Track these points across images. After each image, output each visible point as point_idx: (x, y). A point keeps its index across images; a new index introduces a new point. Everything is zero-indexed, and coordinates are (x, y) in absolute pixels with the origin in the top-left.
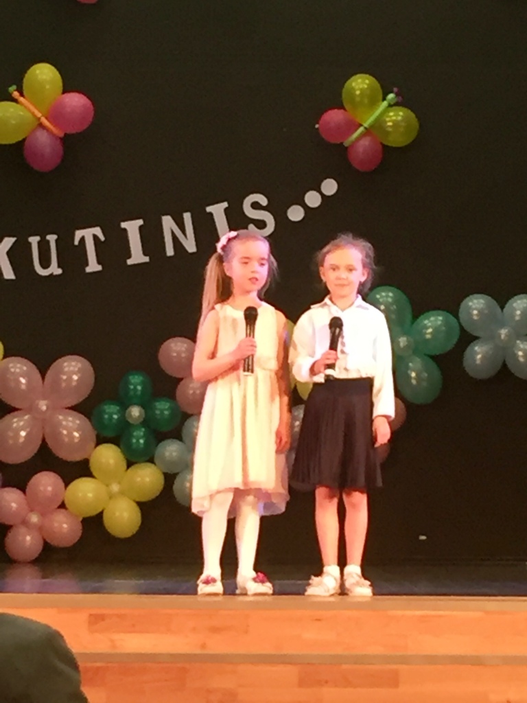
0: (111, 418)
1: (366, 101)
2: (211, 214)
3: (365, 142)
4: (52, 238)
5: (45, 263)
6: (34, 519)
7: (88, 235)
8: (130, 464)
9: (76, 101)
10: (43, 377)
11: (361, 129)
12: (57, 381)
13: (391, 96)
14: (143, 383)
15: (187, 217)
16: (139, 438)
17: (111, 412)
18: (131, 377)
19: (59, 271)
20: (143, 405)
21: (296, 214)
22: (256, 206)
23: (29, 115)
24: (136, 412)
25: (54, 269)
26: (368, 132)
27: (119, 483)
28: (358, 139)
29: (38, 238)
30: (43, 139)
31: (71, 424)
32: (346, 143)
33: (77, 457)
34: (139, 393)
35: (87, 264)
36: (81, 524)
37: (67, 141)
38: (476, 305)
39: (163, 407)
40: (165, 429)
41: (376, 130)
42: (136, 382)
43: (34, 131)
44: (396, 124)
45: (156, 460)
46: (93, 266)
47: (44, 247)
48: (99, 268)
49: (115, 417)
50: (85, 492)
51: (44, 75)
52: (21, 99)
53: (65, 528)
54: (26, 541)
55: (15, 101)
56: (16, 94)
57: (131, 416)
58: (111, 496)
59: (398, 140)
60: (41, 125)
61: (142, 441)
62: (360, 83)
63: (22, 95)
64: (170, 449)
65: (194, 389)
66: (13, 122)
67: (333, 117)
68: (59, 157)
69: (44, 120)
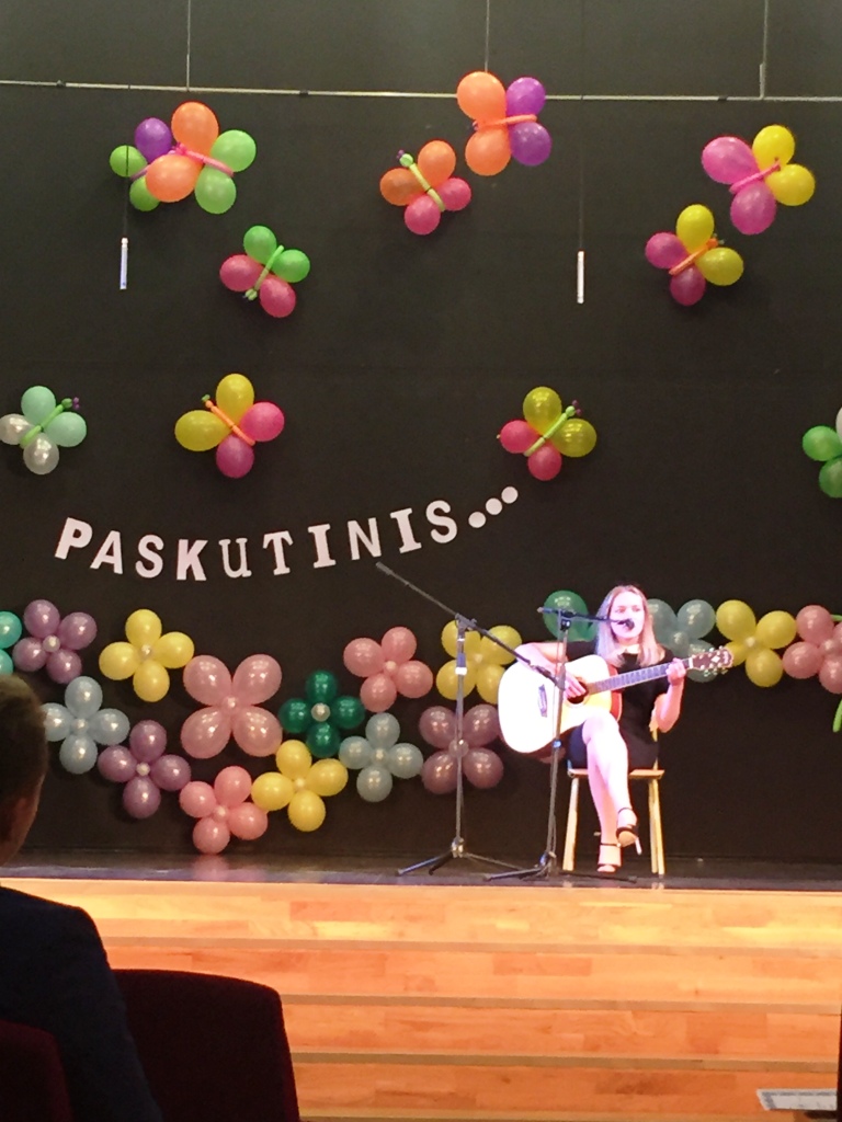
0: (297, 715)
1: (546, 413)
2: (395, 520)
3: (544, 454)
4: (242, 542)
5: (235, 566)
6: (222, 812)
7: (277, 539)
8: (315, 760)
9: (268, 411)
10: (232, 675)
11: (541, 440)
12: (245, 680)
13: (570, 408)
14: (328, 682)
15: (372, 522)
16: (324, 735)
17: (297, 709)
18: (317, 676)
19: (248, 574)
20: (331, 702)
21: (477, 520)
22: (438, 512)
23: (222, 423)
24: (321, 710)
25: (244, 572)
26: (547, 443)
27: (305, 778)
28: (539, 448)
29: (228, 542)
30: (234, 446)
31: (258, 721)
32: (528, 453)
33: (263, 753)
34: (325, 691)
35: (276, 567)
36: (266, 818)
39: (347, 706)
40: (349, 726)
41: (555, 440)
42: (322, 681)
43: (227, 437)
44: (575, 436)
45: (340, 757)
46: (281, 569)
47: (234, 549)
48: (287, 571)
49: (301, 714)
50: (271, 786)
51: (236, 386)
52: (214, 408)
53: (251, 822)
54: (213, 834)
55: (209, 410)
56: (209, 404)
57: (316, 712)
58: (297, 791)
59: (577, 450)
60: (234, 434)
61: (327, 738)
62: (541, 396)
63: (215, 404)
64: (354, 746)
65: (378, 688)
66: (206, 430)
67: (514, 428)
68: (250, 464)
69: (236, 429)
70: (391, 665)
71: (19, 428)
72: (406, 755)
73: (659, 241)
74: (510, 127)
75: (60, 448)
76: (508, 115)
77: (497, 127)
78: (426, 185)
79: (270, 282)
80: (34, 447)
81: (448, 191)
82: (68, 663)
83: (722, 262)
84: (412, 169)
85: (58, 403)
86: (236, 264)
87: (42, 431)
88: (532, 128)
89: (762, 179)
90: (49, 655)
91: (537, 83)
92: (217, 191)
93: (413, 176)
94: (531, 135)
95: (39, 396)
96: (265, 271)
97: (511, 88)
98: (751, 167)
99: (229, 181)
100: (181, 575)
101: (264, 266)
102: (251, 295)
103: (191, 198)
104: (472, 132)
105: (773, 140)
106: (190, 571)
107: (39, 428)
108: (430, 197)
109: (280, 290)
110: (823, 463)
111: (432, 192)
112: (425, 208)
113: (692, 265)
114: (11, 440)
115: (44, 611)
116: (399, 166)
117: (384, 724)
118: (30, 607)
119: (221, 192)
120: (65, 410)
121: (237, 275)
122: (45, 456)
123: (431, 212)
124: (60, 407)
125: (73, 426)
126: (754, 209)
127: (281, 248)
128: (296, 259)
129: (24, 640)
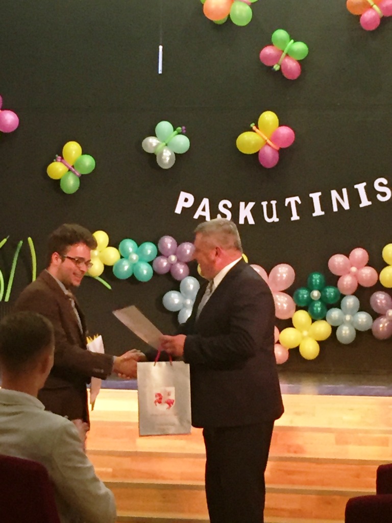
0: (303, 297)
2: (357, 189)
4: (274, 203)
5: (270, 216)
7: (292, 201)
8: (313, 321)
9: (286, 131)
10: (268, 276)
12: (275, 278)
14: (320, 279)
15: (344, 191)
16: (318, 307)
17: (303, 293)
18: (314, 276)
19: (277, 220)
20: (320, 291)
22: (381, 184)
23: (261, 139)
24: (316, 294)
25: (275, 219)
27: (308, 331)
29: (266, 203)
30: (268, 151)
31: (282, 300)
33: (285, 317)
34: (318, 283)
35: (292, 216)
36: (288, 352)
37: (281, 152)
39: (330, 291)
40: (332, 302)
42: (317, 278)
43: (264, 146)
45: (327, 319)
46: (295, 217)
47: (269, 207)
48: (298, 218)
49: (305, 296)
50: (290, 335)
51: (269, 118)
52: (257, 130)
53: (280, 354)
55: (254, 131)
56: (254, 128)
57: (313, 296)
58: (303, 338)
60: (267, 144)
61: (319, 309)
63: (258, 128)
64: (335, 313)
65: (347, 282)
66: (253, 142)
69: (269, 142)
70: (354, 269)
71: (154, 144)
72: (363, 318)
75: (176, 154)
78: (372, 3)
79: (286, 60)
80: (161, 154)
81: (384, 5)
82: (181, 269)
85: (174, 130)
86: (268, 51)
87: (166, 145)
90: (171, 265)
92: (242, 14)
95: (165, 127)
96: (284, 54)
99: (248, 9)
100: (242, 221)
101: (283, 51)
102: (276, 67)
103: (229, 19)
106: (246, 219)
107: (164, 144)
108: (374, 9)
109: (292, 65)
111: (375, 7)
112: (372, 15)
114: (149, 150)
115: (168, 242)
117: (351, 301)
118: (162, 238)
119: (244, 14)
120: (179, 134)
121: (268, 57)
122: (168, 159)
123: (375, 17)
124: (176, 132)
125: (183, 142)
127: (292, 41)
128: (300, 48)
129: (159, 257)
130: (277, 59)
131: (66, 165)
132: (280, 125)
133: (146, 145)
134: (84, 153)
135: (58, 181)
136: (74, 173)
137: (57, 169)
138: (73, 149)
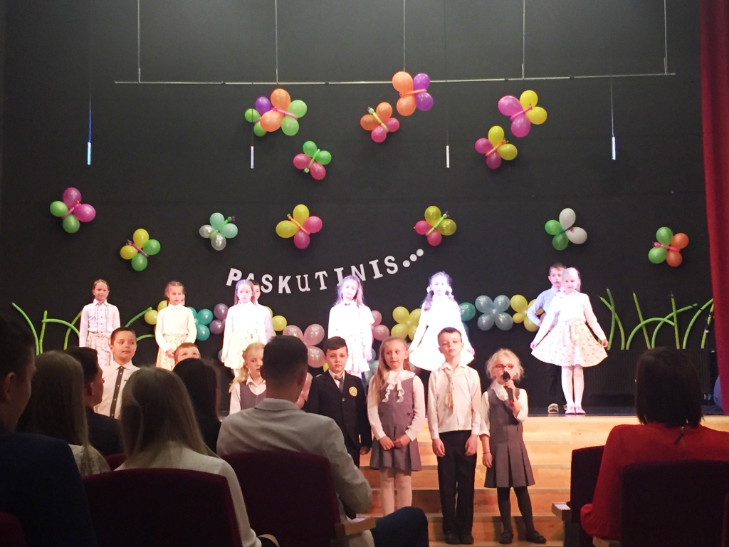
1: (435, 217)
2: (371, 265)
3: (434, 234)
4: (306, 276)
5: (303, 286)
7: (321, 274)
9: (315, 219)
10: (303, 334)
11: (433, 229)
12: (309, 335)
13: (445, 215)
15: (362, 266)
19: (309, 290)
21: (406, 264)
22: (390, 261)
23: (295, 226)
25: (307, 289)
26: (435, 229)
28: (432, 233)
29: (300, 276)
30: (301, 235)
31: (315, 353)
32: (427, 234)
33: (317, 366)
35: (320, 286)
37: (312, 236)
38: (482, 300)
41: (439, 228)
43: (297, 233)
44: (447, 227)
46: (323, 287)
47: (303, 280)
48: (325, 288)
51: (301, 210)
52: (292, 219)
55: (290, 220)
56: (290, 217)
59: (448, 233)
60: (301, 230)
62: (432, 210)
63: (292, 217)
66: (289, 229)
67: (421, 224)
68: (308, 242)
69: (302, 228)
71: (209, 231)
73: (481, 142)
74: (415, 95)
75: (227, 239)
76: (414, 90)
77: (410, 95)
78: (380, 121)
79: (314, 165)
80: (215, 239)
81: (390, 123)
83: (508, 150)
84: (373, 115)
85: (225, 219)
86: (300, 157)
87: (219, 232)
88: (425, 95)
89: (524, 113)
91: (426, 76)
92: (291, 126)
93: (374, 118)
94: (424, 98)
95: (217, 217)
96: (312, 160)
97: (415, 78)
98: (519, 108)
99: (296, 122)
100: (281, 291)
101: (312, 158)
102: (307, 170)
103: (280, 129)
104: (399, 97)
105: (529, 96)
106: (284, 289)
107: (217, 231)
108: (382, 126)
109: (319, 168)
110: (554, 236)
111: (383, 124)
112: (380, 130)
113: (496, 151)
114: (206, 236)
115: (222, 308)
116: (368, 113)
118: (216, 307)
119: (293, 126)
120: (229, 222)
121: (301, 162)
122: (221, 242)
123: (383, 133)
124: (227, 221)
125: (232, 229)
126: (521, 127)
127: (319, 150)
128: (325, 155)
129: (214, 321)
130: (306, 163)
131: (136, 248)
132: (311, 215)
133: (203, 232)
134: (150, 238)
135: (130, 261)
136: (143, 254)
137: (128, 251)
138: (142, 235)
